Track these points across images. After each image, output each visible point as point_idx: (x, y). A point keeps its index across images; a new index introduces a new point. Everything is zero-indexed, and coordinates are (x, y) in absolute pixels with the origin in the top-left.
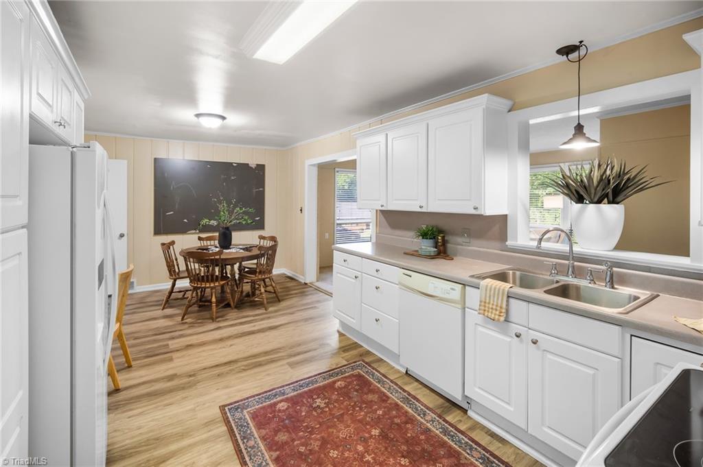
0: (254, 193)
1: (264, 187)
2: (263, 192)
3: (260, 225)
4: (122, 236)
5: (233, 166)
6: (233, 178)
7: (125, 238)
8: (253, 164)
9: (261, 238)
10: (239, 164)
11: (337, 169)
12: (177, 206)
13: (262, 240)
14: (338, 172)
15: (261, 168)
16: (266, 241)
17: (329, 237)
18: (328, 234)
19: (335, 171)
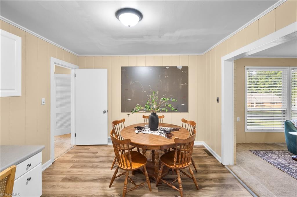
0: (181, 87)
1: (187, 82)
2: (187, 86)
3: (185, 110)
4: (105, 112)
5: (167, 69)
6: (166, 77)
7: (106, 113)
8: (179, 67)
9: (184, 121)
10: (170, 67)
11: (246, 67)
12: (133, 96)
13: (184, 123)
14: (247, 69)
15: (185, 69)
16: (187, 124)
17: (240, 120)
18: (239, 118)
19: (245, 69)
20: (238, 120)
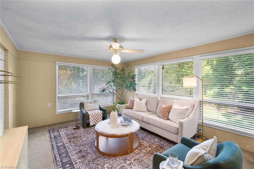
14: (58, 64)
17: (51, 106)
18: (50, 104)
19: (56, 63)
20: (49, 106)
